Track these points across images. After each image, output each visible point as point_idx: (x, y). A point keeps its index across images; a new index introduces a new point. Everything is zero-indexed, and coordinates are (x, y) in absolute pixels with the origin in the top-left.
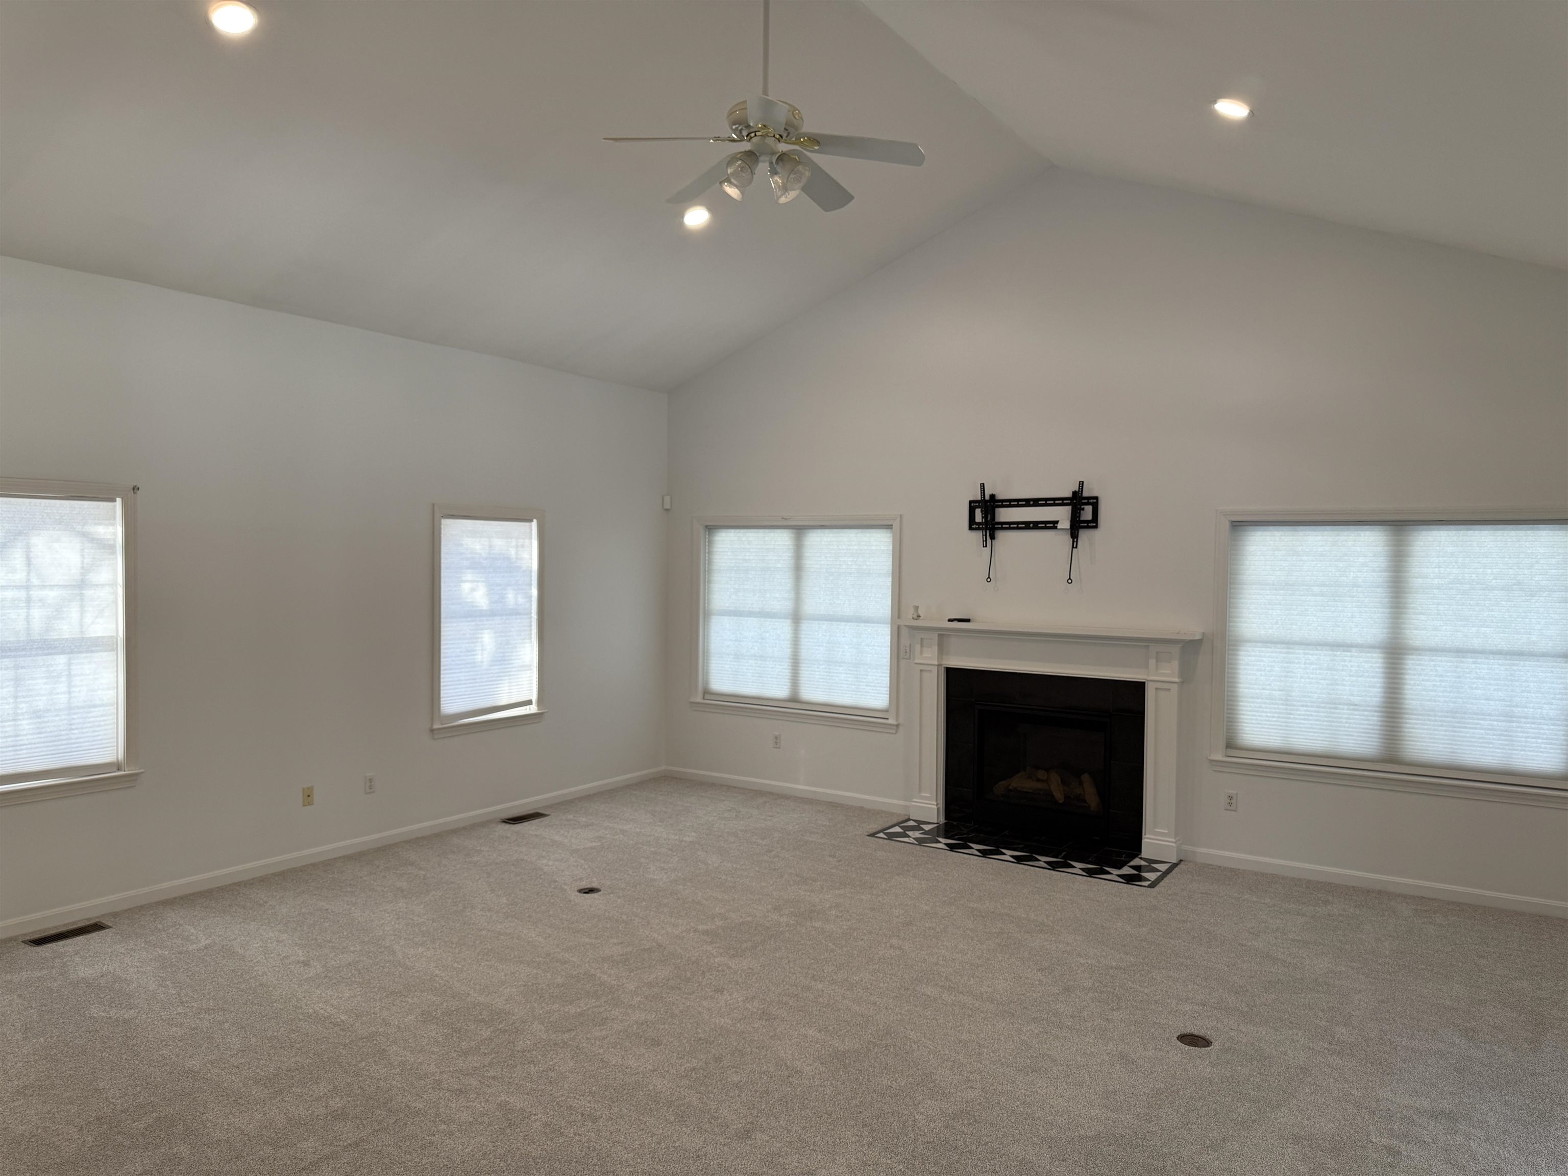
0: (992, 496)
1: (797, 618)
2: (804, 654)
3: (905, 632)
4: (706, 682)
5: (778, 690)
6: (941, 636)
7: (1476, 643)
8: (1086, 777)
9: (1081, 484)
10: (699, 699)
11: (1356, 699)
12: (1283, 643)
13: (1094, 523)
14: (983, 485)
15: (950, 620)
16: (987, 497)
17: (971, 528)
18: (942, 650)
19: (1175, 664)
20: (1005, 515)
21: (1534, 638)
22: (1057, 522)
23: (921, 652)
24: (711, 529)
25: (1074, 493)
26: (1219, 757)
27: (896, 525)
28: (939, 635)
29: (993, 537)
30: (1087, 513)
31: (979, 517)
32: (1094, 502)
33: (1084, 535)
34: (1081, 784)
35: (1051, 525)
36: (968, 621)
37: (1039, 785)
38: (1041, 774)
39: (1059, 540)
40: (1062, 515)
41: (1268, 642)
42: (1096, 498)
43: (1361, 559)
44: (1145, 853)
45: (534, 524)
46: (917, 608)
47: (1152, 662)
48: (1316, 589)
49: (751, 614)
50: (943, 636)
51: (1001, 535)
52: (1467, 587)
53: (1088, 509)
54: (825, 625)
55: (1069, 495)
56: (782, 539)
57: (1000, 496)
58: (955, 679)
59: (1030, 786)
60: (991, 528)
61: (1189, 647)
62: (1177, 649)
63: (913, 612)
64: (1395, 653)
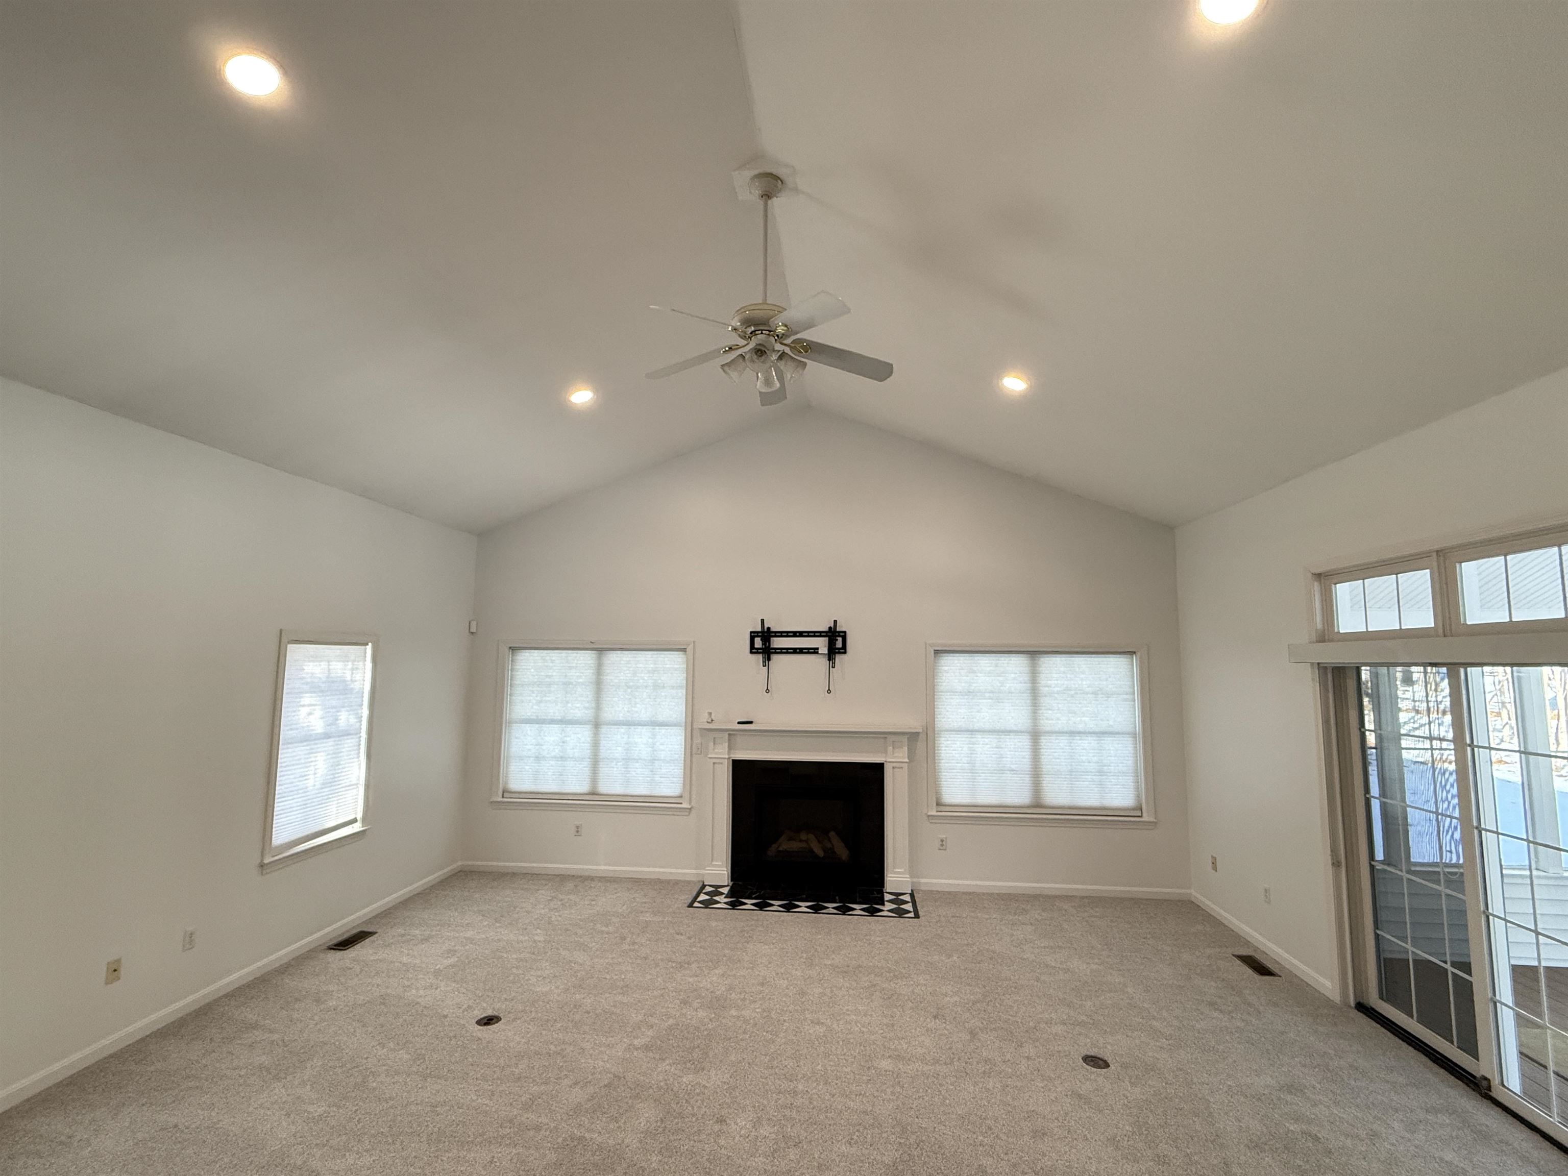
0: (769, 628)
1: (597, 724)
2: (603, 753)
3: (697, 734)
4: (506, 783)
5: (577, 784)
6: (730, 736)
7: (1081, 727)
8: (832, 834)
9: (835, 622)
10: (500, 799)
11: (1013, 767)
12: (968, 731)
13: (844, 650)
14: (763, 621)
15: (739, 723)
16: (766, 630)
17: (751, 652)
18: (730, 748)
19: (905, 749)
20: (777, 643)
21: (1111, 723)
22: (817, 649)
23: (714, 750)
24: (513, 649)
25: (830, 628)
26: (934, 813)
27: (690, 649)
28: (729, 734)
29: (769, 659)
30: (839, 644)
31: (758, 643)
32: (844, 635)
33: (839, 658)
34: (829, 840)
35: (815, 651)
36: (751, 722)
37: (804, 845)
38: (803, 836)
39: (818, 663)
40: (821, 644)
41: (959, 731)
42: (845, 632)
43: (1013, 675)
44: (888, 888)
45: (369, 648)
46: (710, 714)
47: (890, 749)
48: (987, 695)
49: (552, 722)
50: (732, 735)
51: (775, 658)
52: (1073, 692)
53: (840, 639)
54: (623, 729)
55: (826, 629)
56: (584, 660)
57: (773, 629)
58: (740, 769)
59: (795, 846)
60: (767, 652)
61: (913, 737)
62: (905, 739)
63: (705, 717)
64: (1035, 735)
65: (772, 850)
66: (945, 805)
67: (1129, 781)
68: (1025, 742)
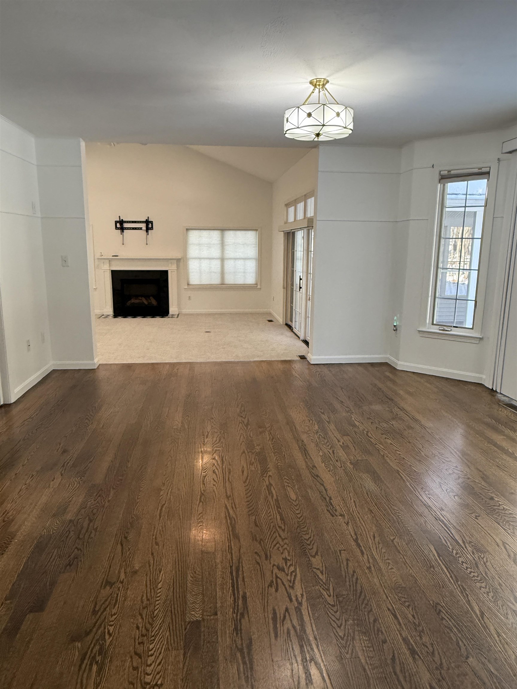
0: (122, 220)
3: (96, 261)
6: (109, 261)
7: (238, 257)
8: (151, 298)
9: (148, 217)
11: (215, 271)
12: (199, 258)
13: (152, 228)
14: (119, 217)
15: (113, 256)
17: (116, 229)
18: (110, 266)
19: (176, 265)
20: (126, 225)
21: (249, 255)
22: (142, 228)
23: (104, 266)
25: (146, 220)
26: (186, 287)
29: (123, 232)
30: (150, 226)
31: (118, 225)
32: (152, 223)
33: (150, 231)
34: (150, 300)
35: (141, 229)
36: (118, 256)
37: (141, 301)
38: (140, 298)
39: (143, 233)
40: (143, 226)
41: (195, 258)
42: (152, 221)
43: (215, 238)
44: (170, 313)
46: (101, 253)
47: (170, 265)
48: (206, 245)
50: (110, 260)
51: (125, 231)
52: (236, 244)
53: (150, 224)
57: (124, 220)
58: (114, 273)
59: (137, 301)
60: (122, 229)
61: (178, 260)
62: (175, 261)
63: (99, 254)
64: (223, 260)
65: (129, 303)
66: (191, 285)
67: (254, 275)
68: (218, 263)
